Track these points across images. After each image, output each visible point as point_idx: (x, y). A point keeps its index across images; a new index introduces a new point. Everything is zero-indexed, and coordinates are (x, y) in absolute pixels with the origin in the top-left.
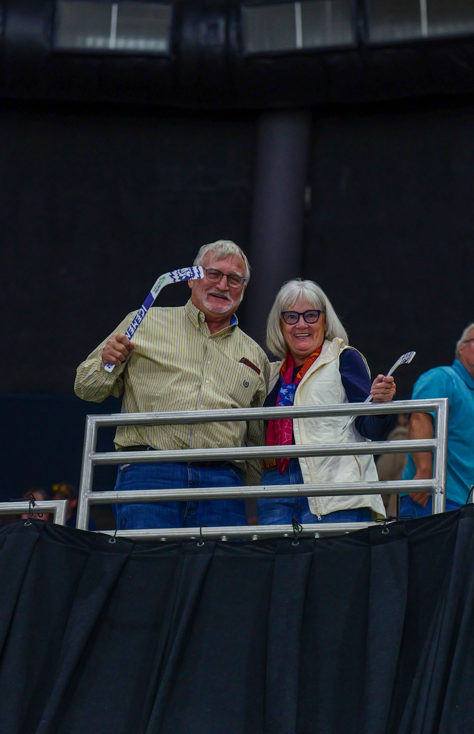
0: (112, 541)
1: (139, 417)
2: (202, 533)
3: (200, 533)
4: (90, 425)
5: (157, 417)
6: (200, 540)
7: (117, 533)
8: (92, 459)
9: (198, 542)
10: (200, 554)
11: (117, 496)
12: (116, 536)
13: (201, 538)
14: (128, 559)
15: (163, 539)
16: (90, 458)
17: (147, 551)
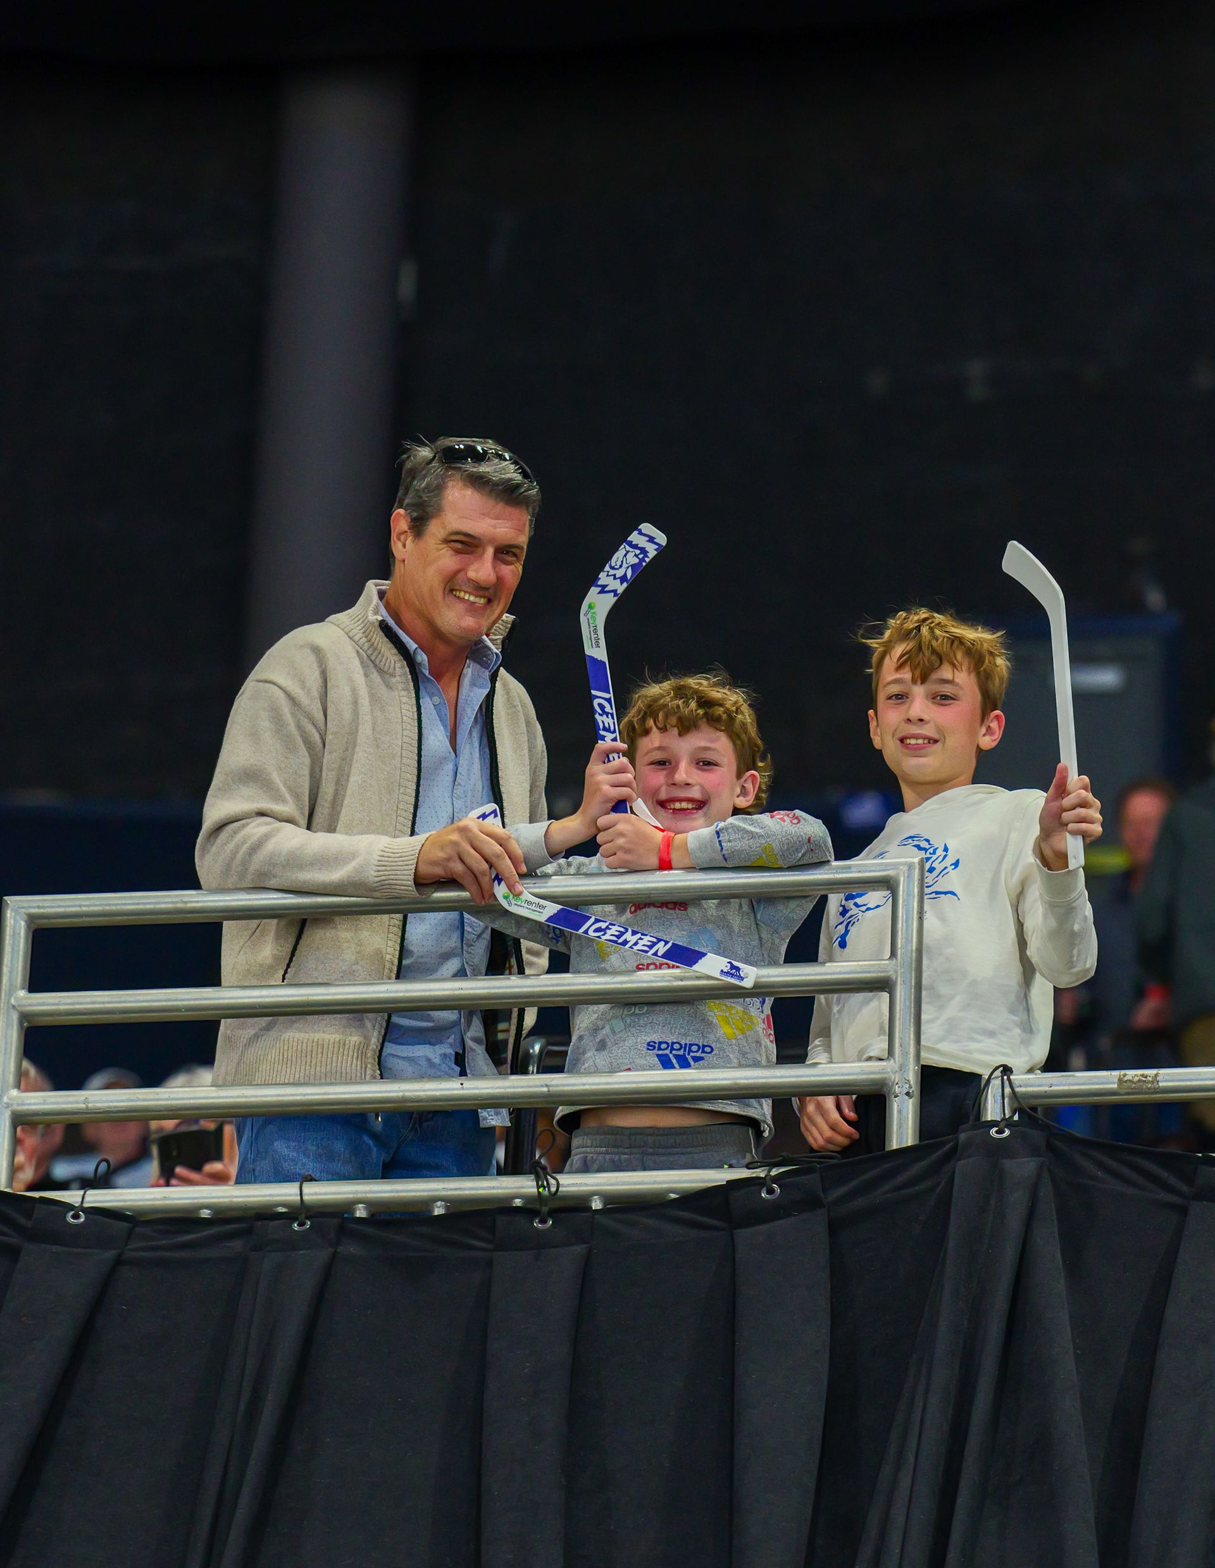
0: (76, 1217)
1: (138, 904)
2: (305, 1198)
3: (299, 1198)
4: (12, 922)
5: (186, 902)
6: (300, 1214)
7: (87, 1199)
8: (19, 1009)
9: (295, 1219)
10: (302, 1250)
11: (84, 1104)
12: (86, 1205)
13: (301, 1211)
14: (119, 1262)
15: (205, 1214)
16: (14, 1007)
17: (164, 1242)
